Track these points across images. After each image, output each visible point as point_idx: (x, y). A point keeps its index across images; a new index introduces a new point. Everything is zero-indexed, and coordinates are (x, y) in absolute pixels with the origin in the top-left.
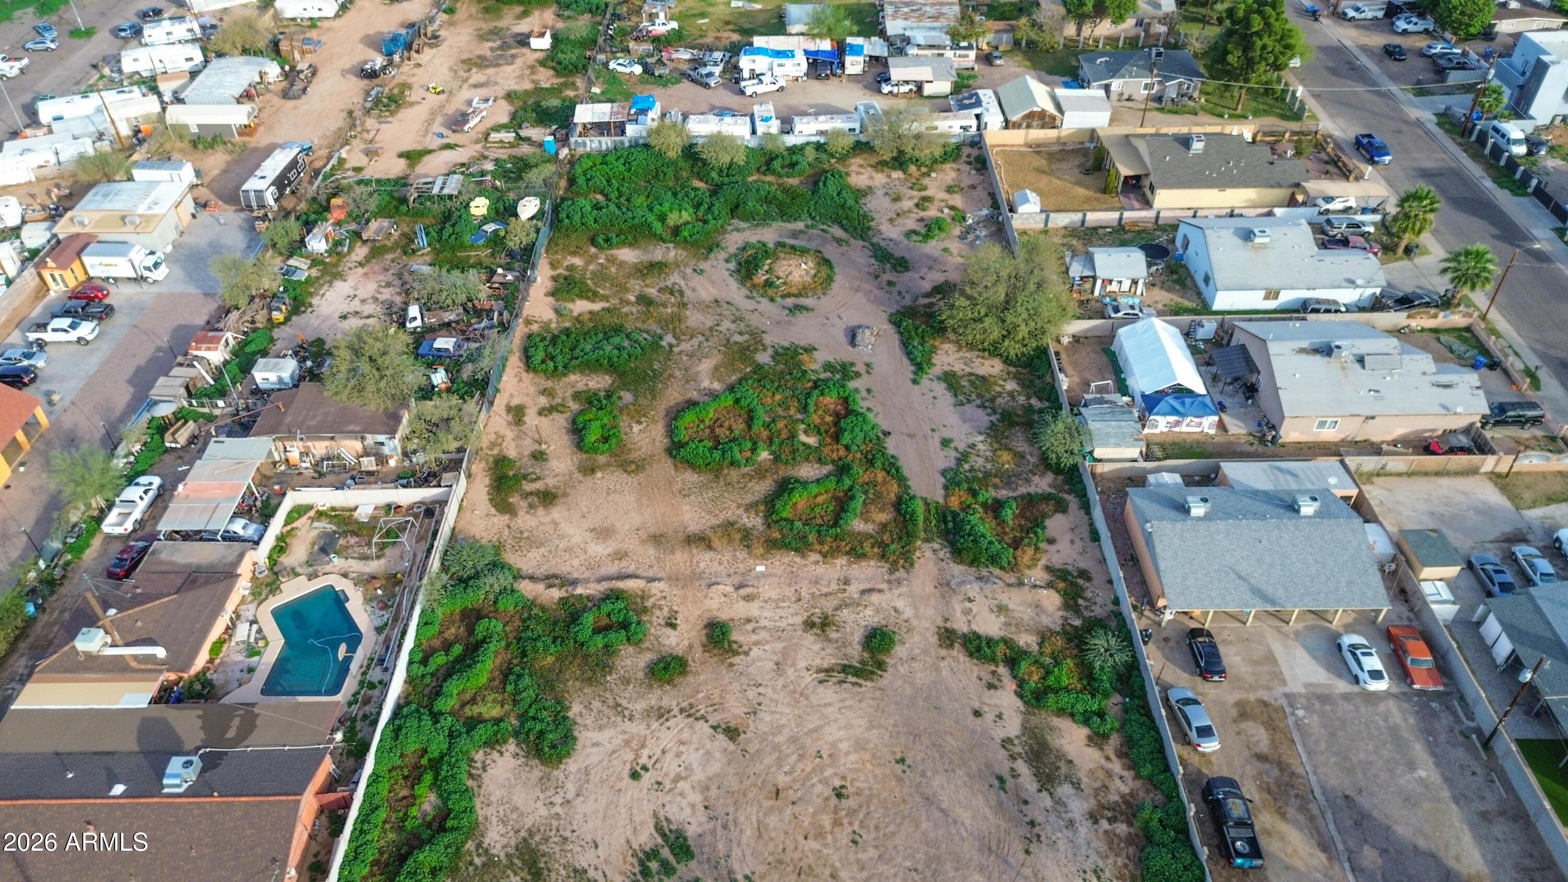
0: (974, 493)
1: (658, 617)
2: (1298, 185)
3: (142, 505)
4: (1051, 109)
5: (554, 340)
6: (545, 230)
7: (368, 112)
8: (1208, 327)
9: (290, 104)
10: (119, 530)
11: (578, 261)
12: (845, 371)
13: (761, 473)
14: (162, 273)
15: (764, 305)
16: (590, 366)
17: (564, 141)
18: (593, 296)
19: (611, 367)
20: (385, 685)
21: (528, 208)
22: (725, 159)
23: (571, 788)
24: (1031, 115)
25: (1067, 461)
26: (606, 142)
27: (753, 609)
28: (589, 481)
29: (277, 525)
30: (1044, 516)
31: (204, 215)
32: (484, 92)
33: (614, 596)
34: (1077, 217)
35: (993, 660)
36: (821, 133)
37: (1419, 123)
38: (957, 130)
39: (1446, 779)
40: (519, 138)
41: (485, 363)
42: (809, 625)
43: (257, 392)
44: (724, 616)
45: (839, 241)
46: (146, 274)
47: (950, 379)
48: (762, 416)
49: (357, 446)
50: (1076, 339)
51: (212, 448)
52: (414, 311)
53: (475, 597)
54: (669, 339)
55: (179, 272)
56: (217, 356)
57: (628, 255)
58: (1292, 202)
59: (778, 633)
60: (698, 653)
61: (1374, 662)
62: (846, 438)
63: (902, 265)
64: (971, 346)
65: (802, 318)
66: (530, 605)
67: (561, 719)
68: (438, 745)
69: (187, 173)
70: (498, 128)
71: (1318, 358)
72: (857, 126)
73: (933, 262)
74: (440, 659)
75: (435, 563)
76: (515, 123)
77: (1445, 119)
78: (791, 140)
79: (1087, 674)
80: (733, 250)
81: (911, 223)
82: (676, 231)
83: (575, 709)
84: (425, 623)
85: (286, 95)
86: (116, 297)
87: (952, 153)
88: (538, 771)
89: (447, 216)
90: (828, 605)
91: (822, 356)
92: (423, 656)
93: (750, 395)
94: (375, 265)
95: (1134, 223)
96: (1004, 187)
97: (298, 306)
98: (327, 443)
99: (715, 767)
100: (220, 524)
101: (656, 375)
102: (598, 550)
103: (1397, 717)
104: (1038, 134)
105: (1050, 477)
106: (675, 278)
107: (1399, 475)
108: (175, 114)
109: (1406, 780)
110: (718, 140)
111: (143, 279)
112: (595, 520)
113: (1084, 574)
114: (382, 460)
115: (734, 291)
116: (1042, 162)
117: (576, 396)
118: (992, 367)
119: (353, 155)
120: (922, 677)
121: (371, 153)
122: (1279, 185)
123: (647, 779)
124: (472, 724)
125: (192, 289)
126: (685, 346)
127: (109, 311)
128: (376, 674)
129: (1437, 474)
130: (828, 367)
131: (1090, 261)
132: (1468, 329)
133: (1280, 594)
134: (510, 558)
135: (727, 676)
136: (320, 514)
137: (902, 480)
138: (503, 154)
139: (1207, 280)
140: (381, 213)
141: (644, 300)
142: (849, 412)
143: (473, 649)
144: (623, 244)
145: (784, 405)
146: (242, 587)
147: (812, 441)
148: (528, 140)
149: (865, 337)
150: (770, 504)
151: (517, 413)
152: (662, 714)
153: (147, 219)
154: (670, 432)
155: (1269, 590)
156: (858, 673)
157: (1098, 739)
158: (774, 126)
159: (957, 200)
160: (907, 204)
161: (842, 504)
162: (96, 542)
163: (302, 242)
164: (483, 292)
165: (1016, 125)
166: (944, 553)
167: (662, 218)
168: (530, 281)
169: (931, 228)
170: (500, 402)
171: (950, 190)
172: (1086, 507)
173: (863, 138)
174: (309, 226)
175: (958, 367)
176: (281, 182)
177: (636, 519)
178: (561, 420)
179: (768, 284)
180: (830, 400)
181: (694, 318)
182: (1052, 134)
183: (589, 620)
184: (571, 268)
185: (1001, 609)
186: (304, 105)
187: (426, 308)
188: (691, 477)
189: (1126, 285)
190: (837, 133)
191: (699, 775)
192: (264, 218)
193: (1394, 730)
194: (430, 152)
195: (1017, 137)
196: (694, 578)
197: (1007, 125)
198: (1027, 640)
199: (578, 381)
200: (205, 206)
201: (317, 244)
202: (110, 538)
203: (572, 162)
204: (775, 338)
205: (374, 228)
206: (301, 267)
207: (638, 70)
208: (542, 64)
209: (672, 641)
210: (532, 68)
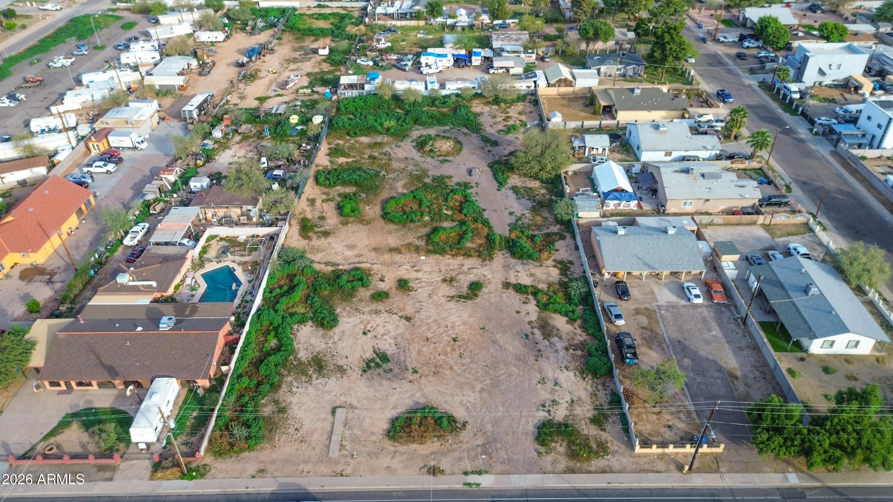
0: (523, 232)
1: (376, 278)
2: (685, 109)
3: (141, 234)
4: (570, 78)
5: (329, 173)
6: (325, 129)
7: (240, 81)
8: (637, 168)
9: (202, 78)
10: (131, 243)
11: (341, 142)
12: (466, 185)
13: (425, 225)
14: (144, 146)
15: (429, 159)
16: (345, 183)
17: (335, 93)
18: (348, 156)
19: (356, 184)
20: (253, 302)
21: (318, 119)
22: (412, 99)
23: (336, 338)
24: (560, 81)
25: (566, 218)
26: (355, 93)
27: (420, 275)
28: (345, 228)
29: (202, 242)
30: (555, 241)
31: (163, 123)
32: (296, 73)
33: (357, 269)
34: (579, 123)
35: (527, 293)
36: (459, 89)
37: (749, 86)
38: (524, 88)
39: (725, 335)
40: (313, 91)
41: (297, 179)
42: (444, 280)
43: (191, 192)
44: (406, 277)
45: (466, 134)
46: (137, 145)
47: (515, 189)
48: (426, 203)
49: (239, 211)
50: (575, 173)
51: (172, 211)
52: (264, 160)
53: (293, 269)
54: (383, 173)
55: (152, 146)
56: (172, 178)
57: (364, 140)
58: (683, 117)
59: (430, 284)
60: (394, 290)
61: (697, 291)
62: (465, 211)
63: (495, 144)
64: (525, 175)
65: (447, 165)
66: (318, 273)
67: (332, 312)
68: (278, 320)
69: (155, 104)
70: (303, 88)
71: (683, 175)
72: (476, 86)
73: (510, 143)
74: (278, 291)
75: (275, 255)
76: (311, 85)
77: (763, 85)
78: (444, 92)
79: (568, 298)
80: (415, 137)
81: (500, 127)
82: (388, 130)
83: (338, 311)
84: (271, 277)
85: (200, 74)
86: (124, 154)
87: (521, 98)
88: (321, 332)
89: (279, 123)
90: (453, 274)
91: (455, 180)
92: (270, 290)
93: (421, 194)
94: (245, 143)
95: (607, 126)
96: (545, 113)
97: (209, 159)
98: (225, 210)
99: (401, 331)
100: (178, 239)
101: (377, 187)
102: (349, 253)
103: (705, 312)
104: (564, 90)
105: (558, 226)
106: (387, 149)
107: (720, 225)
108: (148, 80)
109: (707, 335)
110: (409, 91)
111: (135, 148)
112: (348, 242)
113: (571, 262)
114: (250, 218)
115: (415, 155)
116: (565, 102)
117: (339, 195)
118: (535, 184)
119: (233, 99)
120: (494, 299)
121: (242, 98)
122: (676, 109)
123: (370, 335)
124: (292, 315)
125: (158, 153)
126: (391, 176)
127: (121, 160)
128: (249, 298)
129: (738, 224)
130: (458, 184)
131: (583, 140)
132: (760, 169)
133: (657, 265)
134: (309, 256)
135: (406, 299)
136: (222, 239)
137: (490, 228)
138: (306, 98)
139: (638, 148)
140: (247, 122)
141: (372, 157)
142: (467, 201)
143: (292, 288)
144: (363, 135)
145: (436, 199)
146: (188, 264)
147: (449, 213)
148: (317, 92)
149: (476, 172)
150: (428, 237)
151: (312, 202)
152: (377, 312)
153: (138, 122)
154: (383, 209)
155: (652, 264)
156: (465, 298)
157: (571, 321)
158: (436, 86)
159: (523, 118)
160: (499, 119)
161: (461, 237)
162: (120, 249)
163: (210, 133)
164: (296, 154)
165: (554, 86)
166: (508, 255)
167: (381, 125)
168: (318, 149)
169: (510, 129)
170: (304, 197)
171: (520, 113)
172: (574, 237)
173: (479, 91)
174: (213, 126)
175: (519, 184)
176: (200, 108)
177: (367, 242)
178: (332, 204)
179: (431, 151)
180: (458, 197)
181: (395, 165)
182: (570, 89)
183: (345, 278)
184: (337, 145)
185: (532, 275)
186: (209, 78)
187: (269, 159)
188: (392, 226)
189: (600, 151)
190: (466, 89)
191: (393, 333)
192: (192, 123)
193: (704, 319)
194: (270, 97)
195: (553, 91)
196: (394, 263)
197: (549, 85)
198: (542, 286)
199: (340, 189)
200: (163, 119)
201: (217, 134)
202: (127, 247)
203: (338, 102)
204: (434, 173)
205: (244, 128)
206: (210, 144)
207: (371, 63)
208: (324, 61)
209: (382, 286)
210: (319, 63)
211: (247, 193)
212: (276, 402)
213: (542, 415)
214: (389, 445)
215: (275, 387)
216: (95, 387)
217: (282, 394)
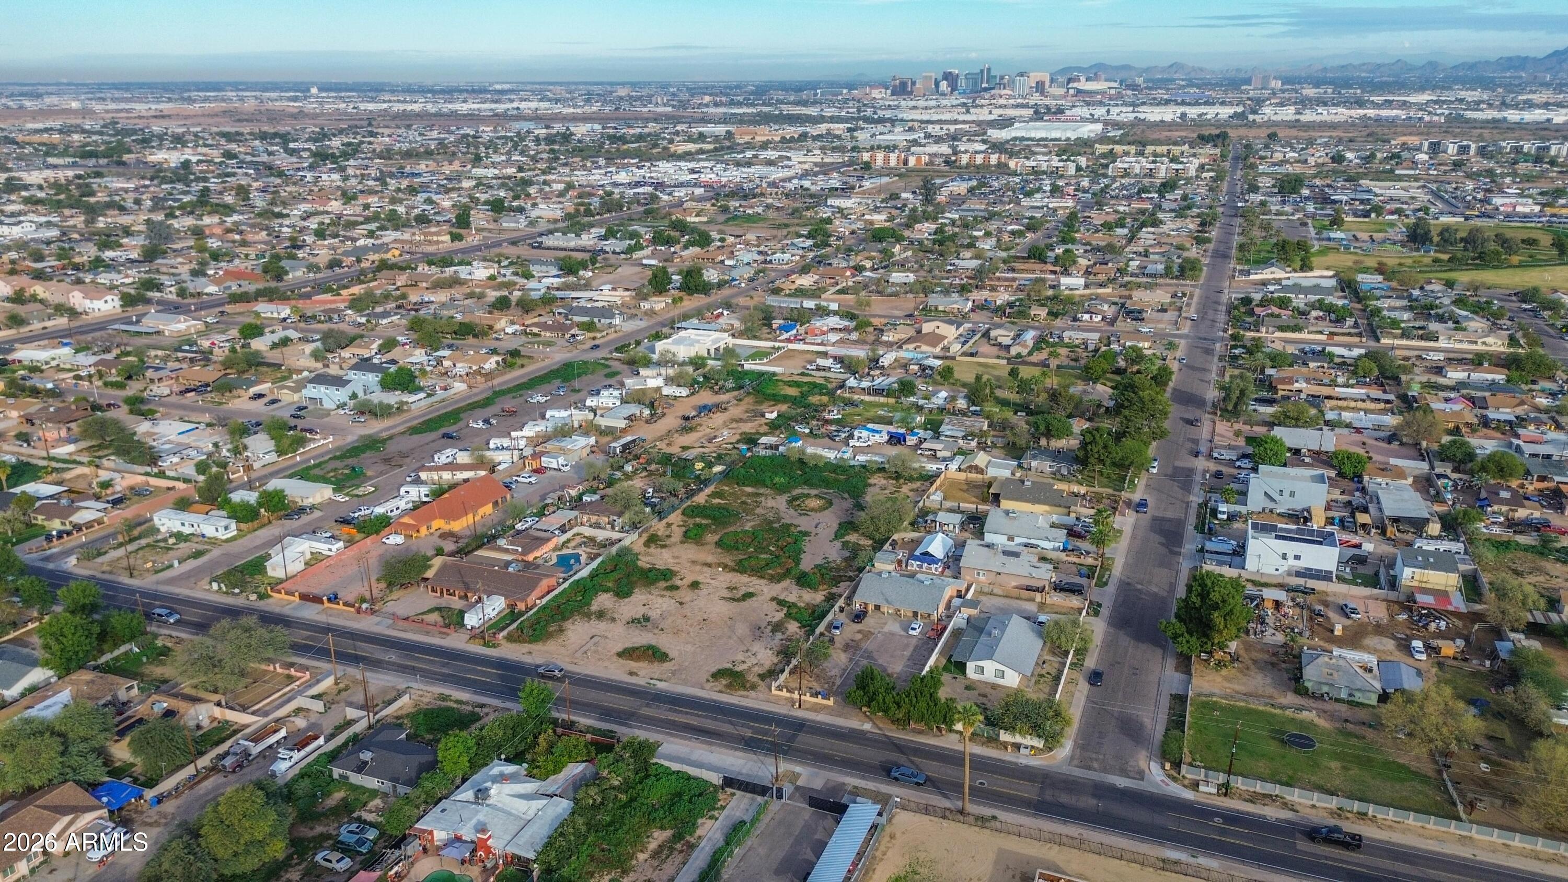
0: (822, 571)
1: (679, 577)
3: (529, 524)
4: (984, 466)
5: (699, 508)
6: (720, 476)
7: (677, 431)
9: (645, 424)
10: (520, 528)
11: (727, 488)
12: (806, 534)
13: (745, 554)
14: (568, 468)
15: (791, 511)
16: (706, 517)
17: (750, 450)
18: (725, 498)
19: (714, 518)
21: (718, 469)
22: (813, 463)
23: (623, 604)
24: (971, 467)
25: (862, 566)
26: (769, 452)
27: (713, 582)
28: (681, 545)
29: (569, 535)
30: (842, 581)
31: (592, 456)
32: (732, 431)
33: (669, 570)
34: (955, 504)
35: (785, 606)
36: (867, 461)
38: (934, 469)
39: (911, 655)
40: (734, 447)
41: (668, 508)
42: (728, 588)
43: (581, 503)
44: (701, 581)
45: (843, 498)
46: (562, 468)
47: (845, 543)
48: (759, 540)
49: (607, 520)
51: (560, 512)
52: (651, 490)
53: (622, 561)
54: (744, 514)
55: (573, 470)
56: (573, 492)
57: (749, 489)
59: (716, 588)
60: (685, 587)
61: (916, 626)
62: (787, 550)
63: (863, 509)
64: (864, 535)
65: (803, 517)
66: (639, 567)
67: (631, 590)
68: (590, 587)
69: (592, 440)
70: (728, 443)
74: (601, 571)
75: (615, 550)
76: (737, 442)
78: (852, 463)
79: (812, 613)
80: (794, 494)
81: (881, 498)
82: (775, 485)
83: (636, 590)
84: (602, 561)
85: (647, 422)
86: (548, 473)
87: (923, 476)
88: (616, 599)
89: (684, 467)
90: (739, 586)
91: (800, 529)
92: (596, 569)
93: (761, 533)
94: (646, 478)
95: (976, 510)
96: (930, 492)
97: (610, 484)
98: (596, 517)
99: (671, 608)
100: (552, 529)
101: (730, 523)
102: (671, 561)
103: (910, 640)
104: (973, 476)
106: (762, 499)
108: (598, 421)
109: (897, 653)
110: (815, 456)
111: (559, 470)
112: (676, 554)
114: (613, 528)
115: (783, 506)
117: (694, 524)
118: (865, 542)
119: (661, 444)
120: (756, 604)
121: (668, 445)
122: (1062, 507)
123: (647, 607)
124: (602, 586)
125: (574, 475)
126: (748, 517)
127: (543, 475)
130: (799, 532)
131: (936, 515)
133: (897, 603)
134: (640, 556)
135: (690, 593)
136: (584, 536)
137: (798, 564)
138: (722, 452)
139: (990, 530)
140: (659, 463)
141: (744, 503)
142: (796, 544)
143: (613, 572)
144: (749, 486)
145: (772, 539)
146: (550, 546)
147: (773, 549)
148: (736, 448)
149: (824, 526)
150: (741, 561)
151: (669, 525)
152: (663, 596)
153: (570, 451)
154: (722, 538)
156: (734, 600)
157: (802, 627)
158: (848, 457)
160: (887, 491)
161: (768, 565)
162: (512, 531)
163: (623, 467)
164: (681, 490)
165: (962, 471)
166: (794, 582)
167: (772, 480)
168: (702, 491)
169: (889, 500)
170: (665, 521)
173: (884, 465)
174: (628, 462)
175: (851, 540)
176: (625, 447)
177: (691, 556)
178: (684, 529)
179: (799, 506)
180: (792, 540)
181: (759, 511)
182: (980, 477)
183: (656, 573)
184: (722, 489)
185: (800, 597)
186: (652, 426)
187: (656, 492)
188: (719, 550)
189: (951, 527)
190: (876, 462)
191: (664, 609)
192: (612, 456)
193: (905, 643)
194: (692, 447)
195: (962, 476)
196: (699, 572)
197: (958, 470)
198: (801, 605)
199: (698, 520)
200: (593, 452)
201: (628, 468)
202: (516, 530)
203: (748, 458)
204: (787, 521)
205: (653, 467)
206: (618, 474)
207: (807, 431)
208: (766, 424)
209: (679, 583)
210: (761, 425)
211: (618, 509)
212: (560, 626)
213: (729, 666)
214: (615, 658)
215: (564, 619)
216: (457, 598)
217: (568, 624)
